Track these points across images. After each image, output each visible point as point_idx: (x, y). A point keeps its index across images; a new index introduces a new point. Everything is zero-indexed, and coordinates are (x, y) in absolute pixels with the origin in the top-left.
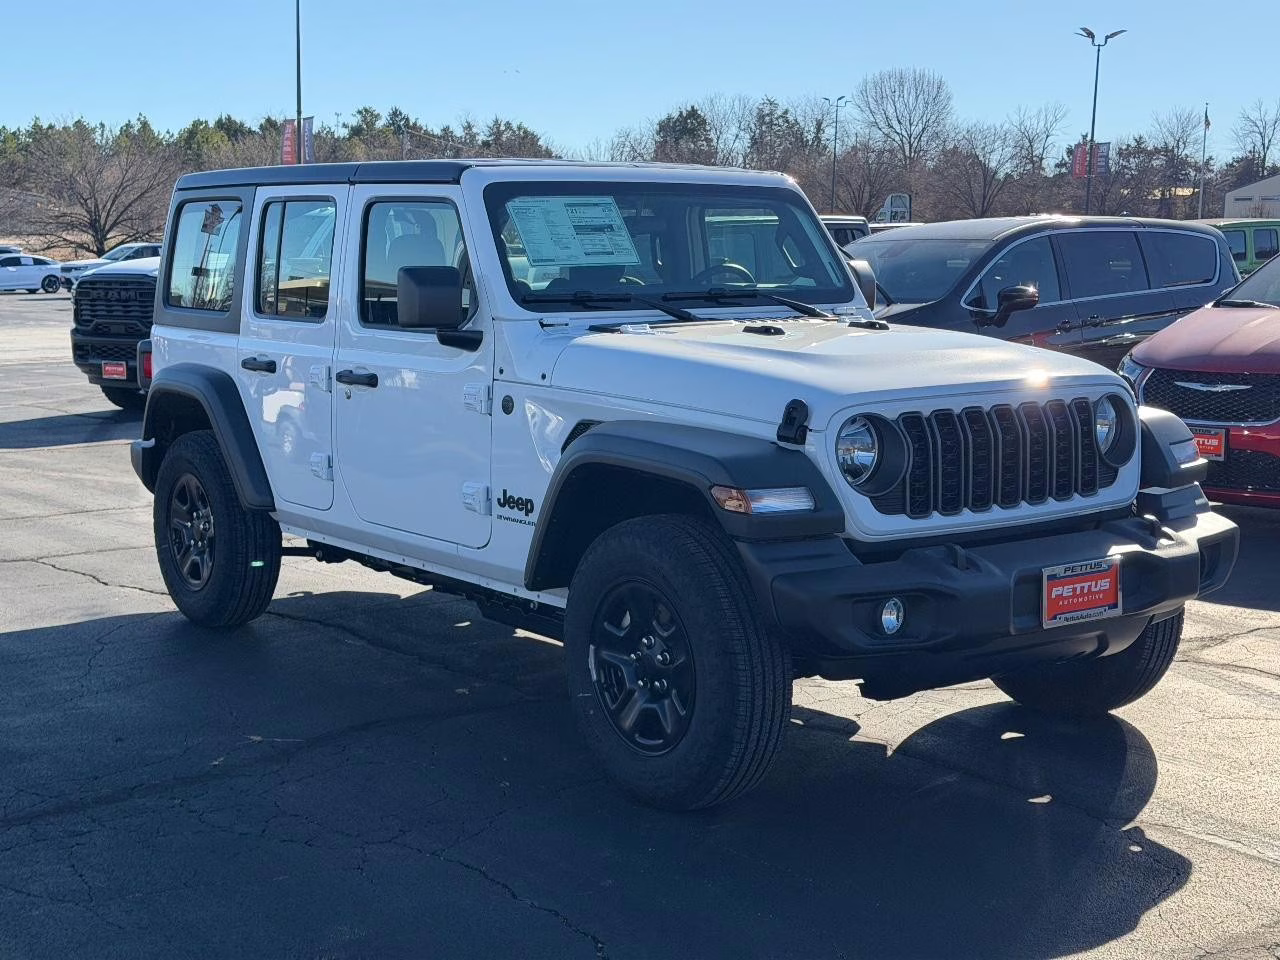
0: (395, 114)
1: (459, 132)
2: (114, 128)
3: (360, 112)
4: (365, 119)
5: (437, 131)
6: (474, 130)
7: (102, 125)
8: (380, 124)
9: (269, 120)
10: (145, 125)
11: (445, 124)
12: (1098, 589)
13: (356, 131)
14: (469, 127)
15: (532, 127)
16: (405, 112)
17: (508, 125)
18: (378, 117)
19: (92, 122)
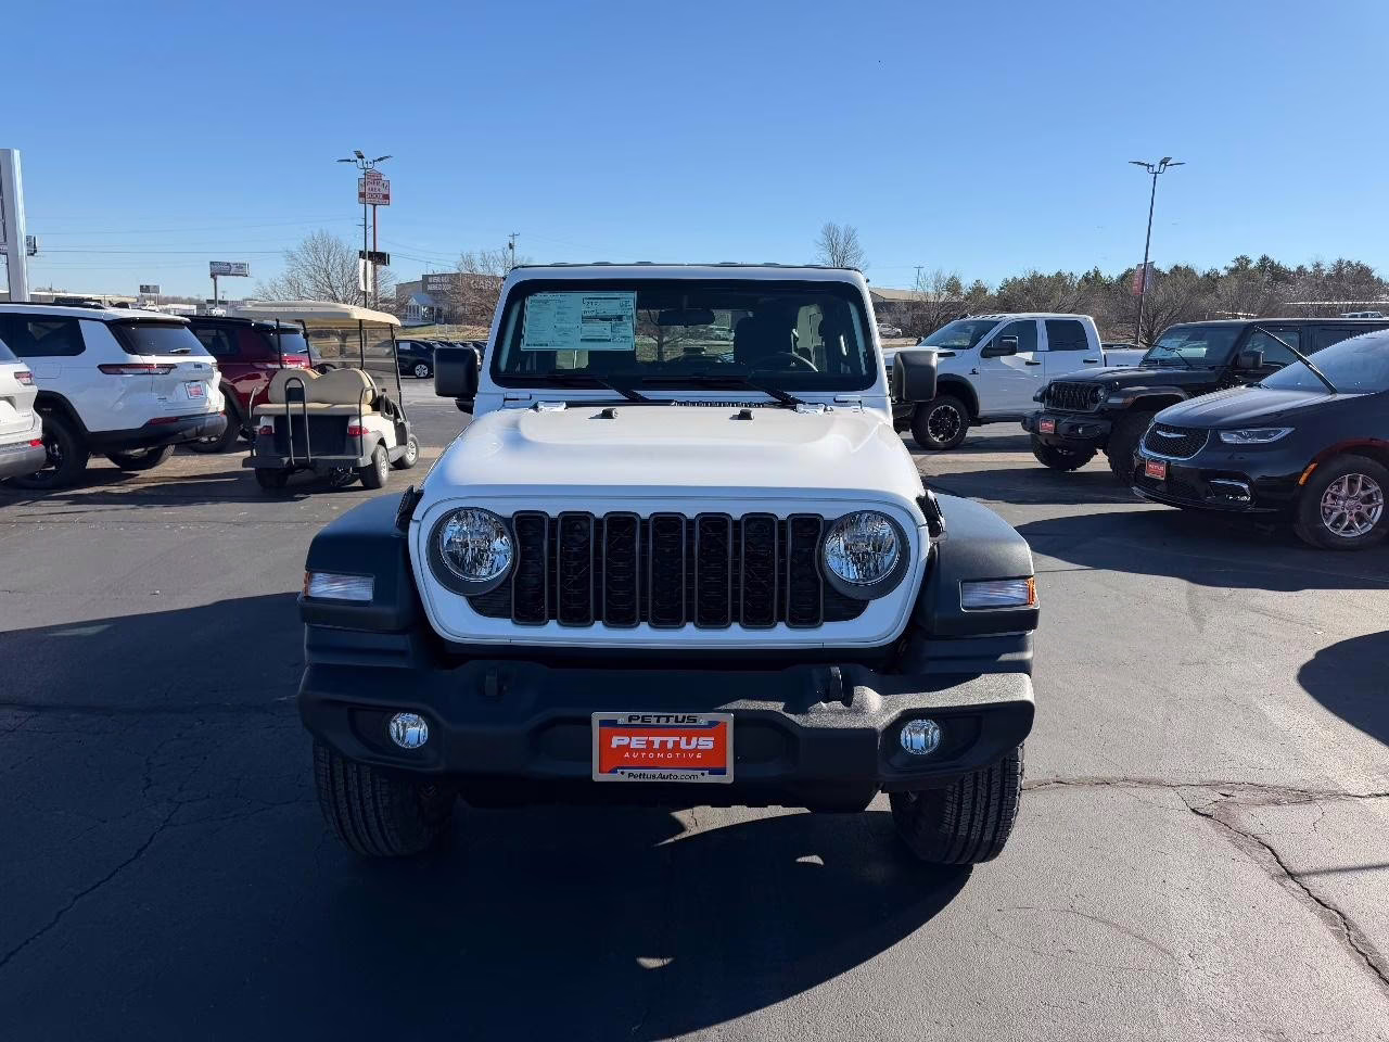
0: (1264, 259)
1: (1310, 269)
2: (1080, 274)
3: (1238, 259)
4: (1241, 264)
5: (1294, 269)
6: (1322, 268)
7: (1072, 274)
8: (1251, 266)
9: (1176, 267)
10: (1097, 273)
11: (1299, 264)
12: (693, 746)
13: (1233, 271)
14: (1318, 265)
15: (1366, 262)
16: (1271, 257)
17: (1349, 263)
18: (1248, 262)
19: (1066, 272)
